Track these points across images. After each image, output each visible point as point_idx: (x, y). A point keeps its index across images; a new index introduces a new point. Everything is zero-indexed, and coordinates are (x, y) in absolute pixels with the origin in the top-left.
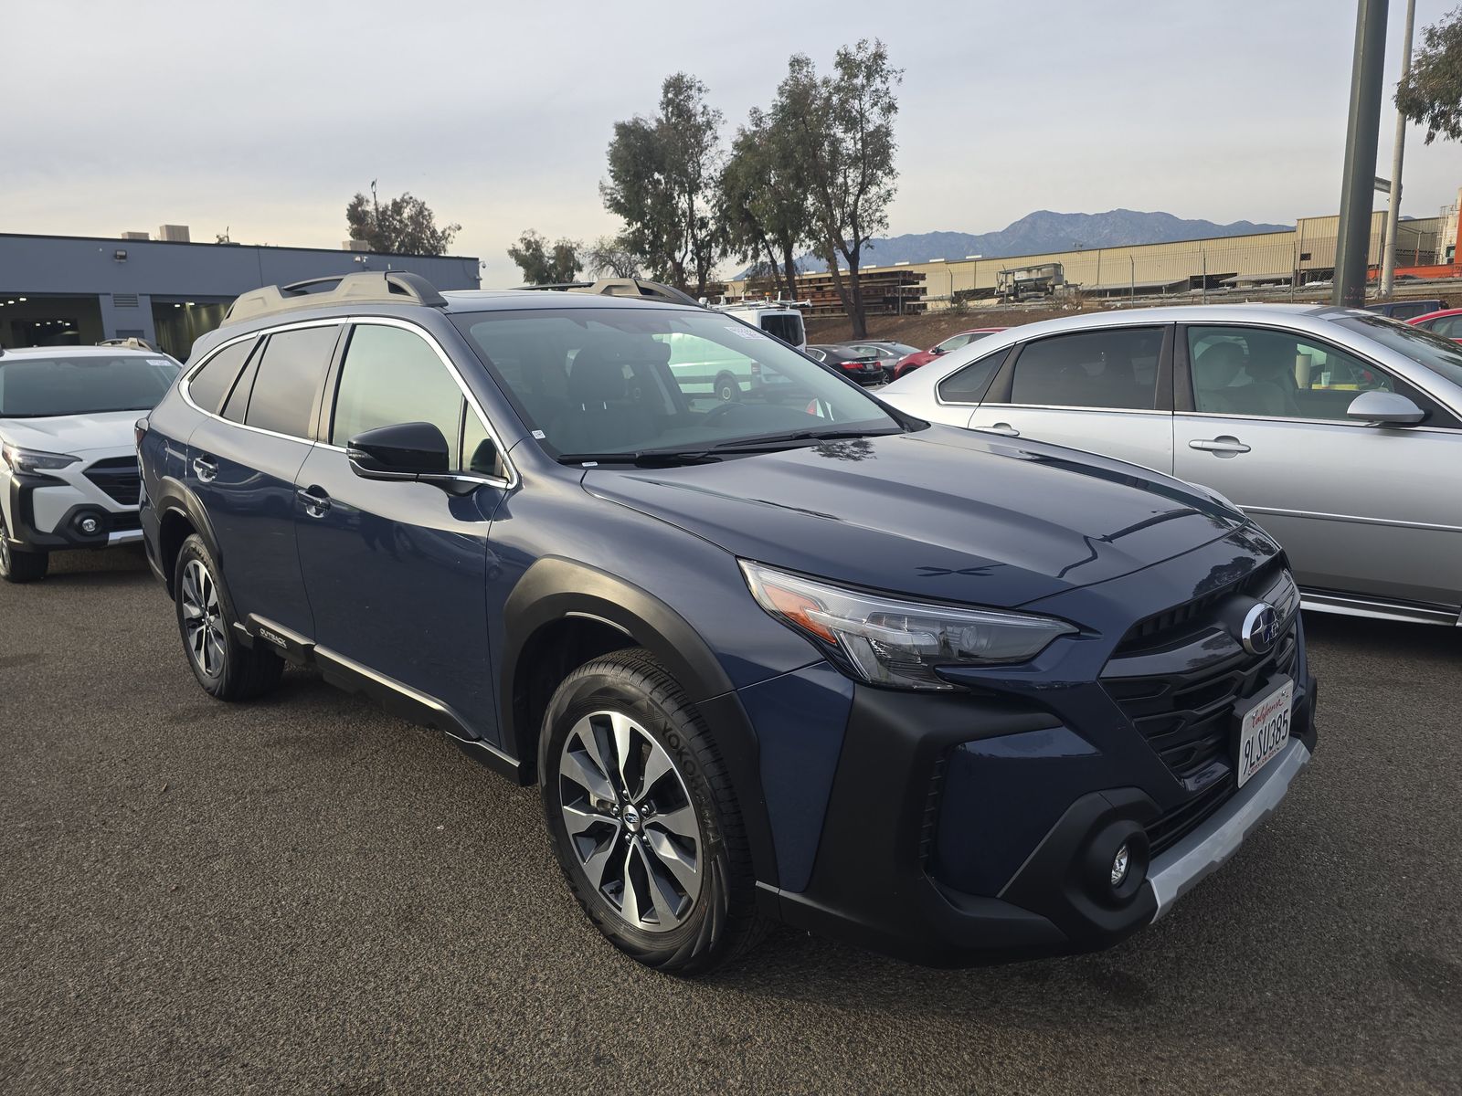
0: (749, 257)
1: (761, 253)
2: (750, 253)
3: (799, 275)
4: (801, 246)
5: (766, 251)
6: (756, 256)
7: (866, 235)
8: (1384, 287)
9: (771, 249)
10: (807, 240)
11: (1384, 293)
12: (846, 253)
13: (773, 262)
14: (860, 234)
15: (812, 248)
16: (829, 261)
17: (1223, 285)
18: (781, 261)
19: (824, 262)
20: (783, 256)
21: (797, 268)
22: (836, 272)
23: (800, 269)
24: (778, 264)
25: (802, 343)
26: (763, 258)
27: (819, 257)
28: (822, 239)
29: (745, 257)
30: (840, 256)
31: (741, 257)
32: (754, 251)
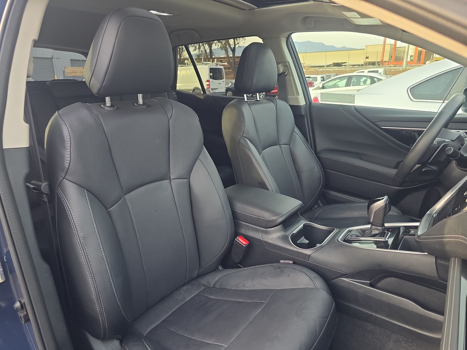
0: (197, 48)
1: (201, 48)
2: (197, 47)
3: (214, 56)
4: (215, 45)
5: (203, 47)
6: (199, 48)
7: (238, 42)
8: (404, 66)
9: (204, 46)
10: (218, 43)
11: (404, 68)
12: (231, 48)
13: (206, 51)
14: (236, 42)
15: (220, 46)
16: (225, 51)
17: (343, 66)
18: (208, 51)
19: (224, 51)
20: (209, 49)
21: (213, 54)
22: (228, 55)
23: (214, 53)
24: (207, 51)
25: (224, 78)
26: (202, 48)
27: (222, 49)
28: (223, 43)
29: (196, 48)
30: (229, 50)
31: (194, 48)
32: (199, 47)
